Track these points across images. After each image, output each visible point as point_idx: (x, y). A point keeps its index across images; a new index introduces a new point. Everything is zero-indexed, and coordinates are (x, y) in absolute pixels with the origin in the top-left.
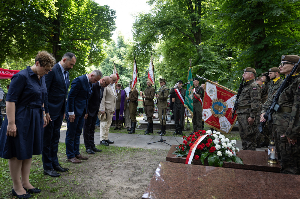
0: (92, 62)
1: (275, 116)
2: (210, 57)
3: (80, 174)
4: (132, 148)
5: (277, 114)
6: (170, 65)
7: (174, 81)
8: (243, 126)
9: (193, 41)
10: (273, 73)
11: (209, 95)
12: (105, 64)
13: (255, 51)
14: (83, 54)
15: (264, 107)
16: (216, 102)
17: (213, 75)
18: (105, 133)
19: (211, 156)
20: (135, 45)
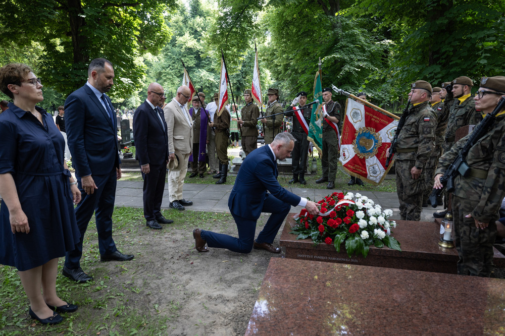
0: (145, 48)
1: (460, 182)
2: (353, 39)
3: (140, 272)
4: (224, 214)
5: (463, 179)
6: (284, 52)
7: (290, 80)
8: (403, 180)
9: (325, 8)
10: (460, 87)
11: (352, 122)
12: (170, 48)
13: (432, 31)
14: (129, 32)
15: (442, 163)
16: (362, 132)
17: (357, 72)
18: (176, 190)
19: (350, 238)
20: (222, 15)
